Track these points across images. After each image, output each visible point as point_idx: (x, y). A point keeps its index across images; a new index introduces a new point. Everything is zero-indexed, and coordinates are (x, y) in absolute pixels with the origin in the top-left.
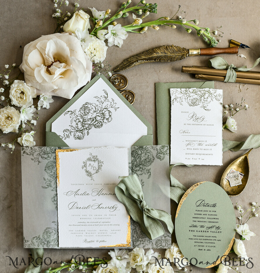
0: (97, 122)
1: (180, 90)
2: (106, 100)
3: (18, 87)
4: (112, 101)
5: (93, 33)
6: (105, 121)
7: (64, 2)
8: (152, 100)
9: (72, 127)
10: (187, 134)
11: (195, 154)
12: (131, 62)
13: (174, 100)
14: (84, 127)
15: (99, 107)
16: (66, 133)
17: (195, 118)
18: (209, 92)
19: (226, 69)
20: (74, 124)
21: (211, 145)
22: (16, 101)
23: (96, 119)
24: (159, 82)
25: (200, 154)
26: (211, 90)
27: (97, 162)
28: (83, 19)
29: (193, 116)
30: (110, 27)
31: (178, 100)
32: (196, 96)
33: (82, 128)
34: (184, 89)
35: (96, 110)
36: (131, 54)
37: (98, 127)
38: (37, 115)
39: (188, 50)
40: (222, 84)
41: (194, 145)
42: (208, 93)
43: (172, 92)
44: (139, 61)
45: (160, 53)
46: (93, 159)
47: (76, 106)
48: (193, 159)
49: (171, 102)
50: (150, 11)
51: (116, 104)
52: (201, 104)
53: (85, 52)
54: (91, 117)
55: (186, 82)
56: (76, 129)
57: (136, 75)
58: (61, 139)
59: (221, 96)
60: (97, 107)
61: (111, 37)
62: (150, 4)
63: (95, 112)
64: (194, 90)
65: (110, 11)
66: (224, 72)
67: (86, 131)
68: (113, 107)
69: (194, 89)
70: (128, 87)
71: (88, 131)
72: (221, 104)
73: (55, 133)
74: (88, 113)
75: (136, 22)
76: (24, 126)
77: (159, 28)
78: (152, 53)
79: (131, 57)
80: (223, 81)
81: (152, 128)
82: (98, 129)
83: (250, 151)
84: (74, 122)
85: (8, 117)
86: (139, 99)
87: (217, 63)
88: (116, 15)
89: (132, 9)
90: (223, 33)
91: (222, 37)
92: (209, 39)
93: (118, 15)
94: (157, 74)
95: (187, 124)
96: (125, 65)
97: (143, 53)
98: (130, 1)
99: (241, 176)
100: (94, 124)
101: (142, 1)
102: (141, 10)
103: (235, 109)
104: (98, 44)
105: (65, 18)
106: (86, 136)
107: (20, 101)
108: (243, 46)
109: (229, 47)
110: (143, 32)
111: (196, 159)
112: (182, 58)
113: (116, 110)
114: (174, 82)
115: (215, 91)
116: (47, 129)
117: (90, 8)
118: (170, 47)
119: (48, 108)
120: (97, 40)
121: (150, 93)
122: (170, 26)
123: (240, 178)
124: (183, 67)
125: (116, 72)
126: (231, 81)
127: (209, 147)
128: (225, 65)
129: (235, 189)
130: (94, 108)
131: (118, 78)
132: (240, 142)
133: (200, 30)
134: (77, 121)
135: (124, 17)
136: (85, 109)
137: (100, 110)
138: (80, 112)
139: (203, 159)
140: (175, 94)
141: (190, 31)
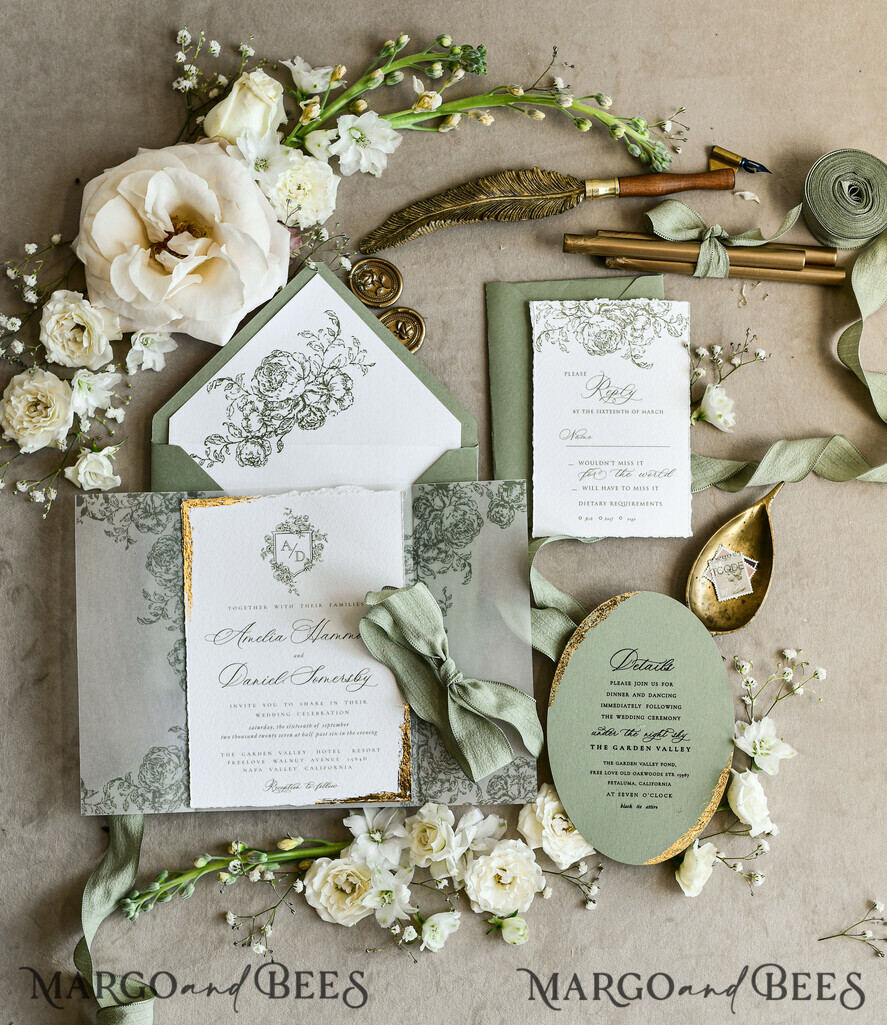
0: (306, 412)
1: (560, 307)
2: (336, 342)
3: (65, 310)
4: (352, 346)
5: (295, 139)
6: (333, 405)
7: (206, 48)
8: (476, 335)
9: (231, 428)
10: (582, 442)
11: (608, 504)
12: (410, 221)
13: (543, 337)
14: (267, 425)
15: (315, 362)
16: (213, 447)
17: (607, 390)
18: (647, 310)
19: (699, 241)
20: (238, 419)
21: (657, 474)
22: (62, 351)
23: (304, 401)
24: (498, 281)
25: (624, 504)
26: (654, 303)
27: (307, 536)
28: (261, 99)
29: (601, 384)
30: (345, 121)
31: (556, 335)
32: (607, 324)
33: (263, 431)
34: (573, 302)
35: (306, 374)
36: (412, 195)
37: (312, 425)
38: (127, 391)
39: (583, 182)
40: (687, 281)
41: (603, 474)
42: (645, 313)
43: (536, 312)
44: (433, 223)
45: (497, 195)
46: (294, 528)
47: (243, 364)
48: (601, 518)
49: (534, 344)
50: (465, 68)
51: (365, 354)
52: (624, 349)
53: (269, 199)
54: (291, 396)
55: (574, 279)
56: (245, 434)
57: (428, 259)
58: (197, 469)
59: (684, 321)
60: (307, 365)
61: (348, 149)
62: (464, 48)
63: (300, 378)
64: (603, 305)
65: (343, 70)
66: (692, 250)
67: (274, 440)
68: (356, 361)
69: (601, 301)
70: (404, 298)
71: (279, 440)
72: (686, 346)
73: (178, 449)
74: (280, 383)
75: (421, 103)
76: (85, 426)
77: (493, 120)
78: (472, 195)
79: (410, 207)
80: (689, 275)
81: (476, 426)
82: (310, 432)
83: (774, 491)
84: (237, 411)
85: (36, 404)
86: (438, 334)
87: (670, 221)
88: (364, 78)
89: (411, 60)
90: (688, 129)
91: (685, 140)
92: (644, 149)
93: (370, 80)
94: (491, 254)
95: (581, 412)
96: (392, 232)
97: (446, 194)
98: (405, 39)
99: (749, 569)
100: (299, 417)
101: (440, 39)
102: (440, 63)
103: (729, 360)
104: (309, 172)
105: (212, 90)
106: (274, 456)
107: (73, 352)
108: (748, 167)
109: (708, 172)
110: (447, 130)
111: (611, 519)
112: (566, 209)
113: (365, 372)
114: (542, 278)
115: (665, 307)
116: (156, 437)
117: (288, 63)
118: (529, 175)
119: (159, 367)
120: (306, 161)
121: (470, 316)
122: (526, 112)
123: (748, 573)
124: (568, 237)
125: (366, 254)
126: (713, 275)
127: (650, 481)
128: (697, 227)
129: (734, 608)
130: (298, 367)
131: (373, 270)
132: (743, 463)
133: (615, 127)
134: (247, 409)
135: (390, 83)
136: (270, 373)
137: (315, 373)
138: (255, 380)
139: (632, 520)
140: (545, 317)
141: (587, 127)
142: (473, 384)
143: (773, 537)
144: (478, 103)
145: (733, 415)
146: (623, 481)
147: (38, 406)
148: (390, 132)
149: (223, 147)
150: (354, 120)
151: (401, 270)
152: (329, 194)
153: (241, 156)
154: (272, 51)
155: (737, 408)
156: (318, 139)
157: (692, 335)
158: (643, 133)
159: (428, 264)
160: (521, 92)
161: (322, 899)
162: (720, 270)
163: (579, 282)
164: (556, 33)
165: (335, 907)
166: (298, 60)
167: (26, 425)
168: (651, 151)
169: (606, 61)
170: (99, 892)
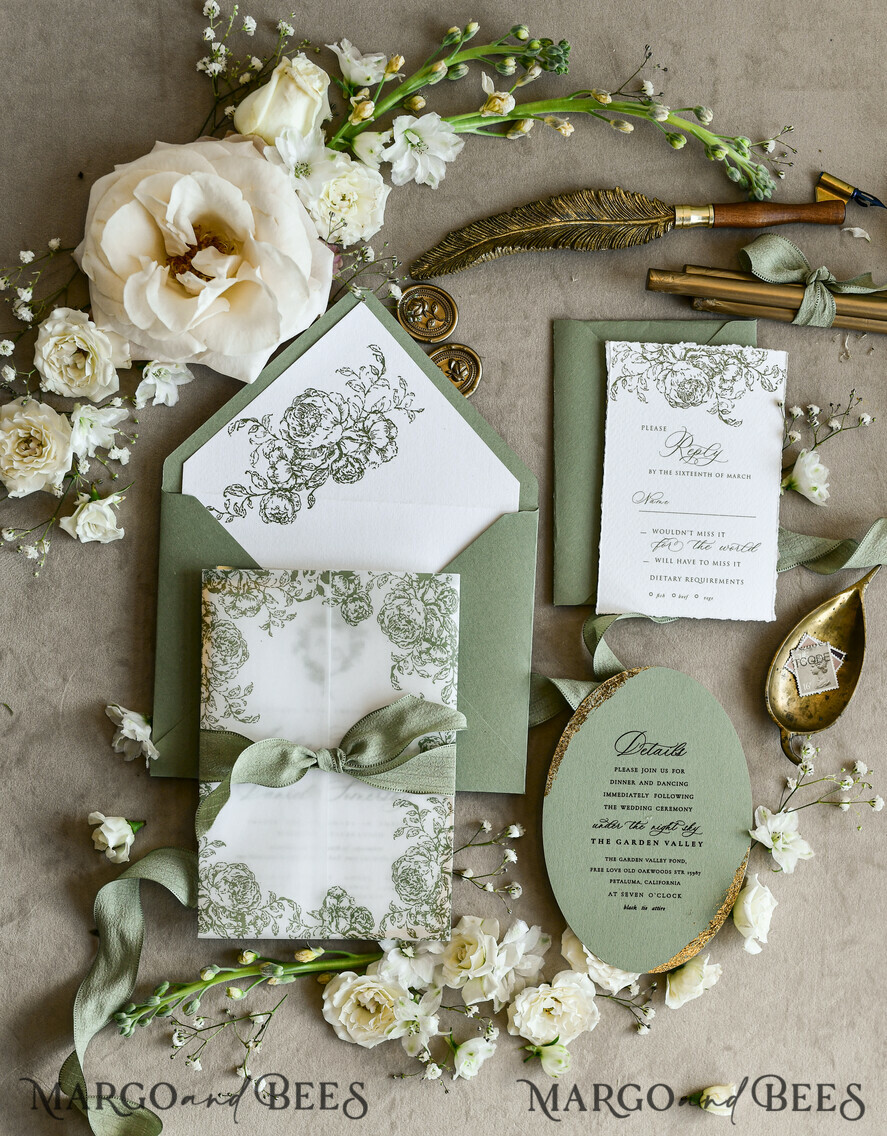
0: (342, 462)
1: (640, 350)
2: (380, 382)
3: (65, 332)
4: (398, 387)
5: (341, 141)
6: (373, 456)
7: (240, 22)
8: (540, 380)
9: (255, 478)
10: (656, 507)
11: (683, 579)
12: (471, 244)
13: (619, 383)
14: (296, 476)
15: (354, 405)
16: (234, 499)
17: (689, 449)
18: (740, 358)
19: (802, 284)
20: (263, 467)
21: (740, 548)
22: (59, 379)
23: (340, 449)
24: (568, 318)
25: (700, 581)
26: (748, 351)
28: (305, 93)
29: (682, 441)
30: (403, 122)
31: (633, 382)
32: (693, 373)
33: (292, 482)
34: (656, 345)
35: (344, 418)
36: (472, 212)
37: (348, 478)
38: (134, 428)
39: (673, 209)
40: (784, 330)
41: (680, 545)
42: (736, 362)
43: (613, 354)
44: (499, 249)
45: (571, 216)
47: (272, 403)
48: (674, 595)
49: (609, 391)
50: (543, 65)
51: (412, 397)
52: (711, 402)
53: (309, 211)
54: (325, 443)
55: (654, 320)
56: (270, 485)
57: (488, 288)
58: (216, 522)
59: (780, 373)
60: (345, 407)
61: (403, 154)
62: (544, 42)
63: (336, 423)
64: (690, 350)
65: (402, 61)
66: (795, 295)
67: (304, 493)
68: (402, 406)
69: (689, 345)
70: (459, 333)
71: (311, 494)
72: (779, 405)
73: (193, 500)
74: (313, 428)
75: (491, 105)
76: (84, 467)
77: (573, 130)
78: (543, 216)
79: (470, 226)
80: (789, 322)
81: (537, 486)
82: (346, 487)
83: (869, 574)
84: (262, 458)
85: (28, 440)
86: (496, 376)
87: (769, 258)
88: (424, 70)
89: (480, 52)
90: (795, 152)
91: (791, 164)
92: (744, 172)
93: (432, 73)
94: (561, 286)
95: (658, 472)
96: (449, 255)
97: (513, 214)
98: (474, 28)
99: (835, 661)
100: (334, 468)
101: (516, 29)
102: (513, 58)
103: (826, 422)
104: (356, 180)
105: (242, 74)
106: (304, 512)
107: (71, 380)
108: (859, 199)
109: (814, 204)
110: (517, 137)
111: (686, 597)
112: (651, 239)
113: (411, 418)
114: (618, 317)
115: (760, 356)
116: (167, 484)
117: (334, 48)
118: (611, 196)
119: (171, 403)
120: (354, 167)
121: (533, 358)
122: (612, 123)
123: (834, 665)
124: (652, 273)
125: (417, 280)
126: (816, 324)
127: (732, 556)
128: (799, 267)
129: (816, 704)
130: (334, 409)
131: (425, 298)
132: (837, 542)
133: (716, 148)
134: (274, 455)
135: (454, 78)
136: (302, 414)
137: (354, 417)
138: (284, 423)
139: (709, 599)
140: (622, 360)
141: (680, 145)
142: (534, 437)
143: (866, 626)
144: (555, 107)
145: (828, 485)
146: (701, 554)
147: (31, 444)
148: (452, 138)
149: (258, 147)
150: (411, 122)
151: (457, 300)
152: (378, 206)
153: (279, 159)
154: (315, 31)
155: (832, 478)
156: (369, 144)
157: (788, 389)
158: (744, 155)
159: (488, 294)
160: (609, 100)
161: (342, 1018)
162: (824, 319)
163: (661, 324)
164: (648, 27)
165: (355, 1026)
166: (346, 43)
167: (16, 465)
168: (753, 176)
169: (703, 64)
170: (91, 1005)
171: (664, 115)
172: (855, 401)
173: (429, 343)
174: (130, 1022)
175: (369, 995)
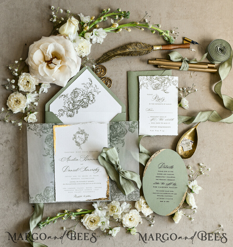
0: (83, 103)
1: (146, 78)
2: (91, 86)
3: (24, 78)
4: (95, 87)
5: (81, 35)
6: (90, 102)
7: (59, 11)
8: (125, 85)
9: (65, 108)
10: (151, 111)
11: (157, 127)
12: (109, 56)
13: (142, 85)
14: (74, 107)
15: (86, 91)
16: (61, 112)
17: (157, 99)
19: (181, 61)
20: (67, 105)
21: (170, 120)
22: (23, 88)
23: (83, 101)
24: (130, 71)
25: (161, 127)
26: (170, 77)
27: (84, 135)
28: (74, 25)
29: (156, 97)
30: (95, 30)
31: (145, 85)
32: (158, 82)
33: (73, 108)
34: (150, 76)
36: (109, 49)
37: (85, 107)
38: (38, 98)
39: (153, 46)
41: (156, 120)
42: (167, 79)
43: (140, 79)
44: (116, 56)
45: (131, 49)
46: (81, 133)
47: (68, 91)
48: (156, 131)
49: (140, 87)
50: (124, 17)
51: (98, 89)
52: (162, 88)
53: (75, 50)
54: (80, 99)
56: (68, 109)
57: (113, 65)
58: (57, 117)
59: (177, 82)
60: (84, 92)
61: (94, 37)
62: (124, 12)
63: (82, 95)
65: (94, 17)
66: (180, 64)
67: (75, 111)
68: (96, 91)
69: (157, 76)
70: (107, 75)
71: (77, 111)
72: (177, 88)
73: (52, 112)
74: (77, 96)
75: (113, 26)
76: (28, 107)
77: (131, 30)
78: (125, 49)
79: (109, 52)
80: (179, 70)
81: (125, 107)
82: (84, 109)
83: (198, 124)
84: (66, 103)
86: (115, 84)
87: (174, 56)
88: (98, 19)
89: (110, 14)
90: (179, 33)
91: (178, 36)
92: (168, 38)
93: (100, 19)
94: (129, 64)
95: (151, 104)
96: (105, 58)
97: (118, 49)
98: (109, 9)
99: (191, 143)
100: (82, 105)
101: (118, 9)
102: (117, 16)
103: (187, 91)
104: (85, 43)
105: (60, 21)
106: (76, 114)
107: (26, 88)
108: (193, 43)
109: (183, 44)
110: (118, 32)
111: (158, 131)
112: (148, 53)
113: (98, 94)
114: (141, 70)
115: (172, 78)
116: (46, 110)
117: (79, 15)
118: (139, 44)
119: (46, 92)
120: (85, 40)
121: (123, 80)
122: (139, 28)
123: (191, 144)
124: (149, 60)
125: (98, 64)
126: (185, 70)
127: (168, 122)
128: (180, 58)
129: (187, 153)
130: (81, 92)
131: (100, 68)
132: (191, 117)
133: (162, 33)
134: (69, 103)
135: (105, 20)
136: (75, 94)
137: (86, 94)
138: (71, 95)
139: (163, 131)
140: (142, 80)
141: (154, 32)
142: (124, 97)
143: (198, 136)
144: (127, 26)
145: (188, 105)
146: (161, 121)
147: (18, 102)
148: (105, 33)
149: (65, 37)
151: (107, 68)
152: (89, 49)
153: (69, 39)
154: (75, 12)
155: (189, 103)
156: (88, 35)
157: (179, 85)
158: (168, 34)
159: (113, 66)
160: (139, 24)
161: (87, 224)
162: (186, 69)
163: (151, 71)
164: (146, 8)
165: (90, 226)
166: (81, 14)
167: (15, 106)
168: (170, 39)
169: (158, 15)
170: (33, 222)
171: (151, 26)
172: (193, 86)
173: (101, 77)
174: (41, 225)
175: (92, 218)
